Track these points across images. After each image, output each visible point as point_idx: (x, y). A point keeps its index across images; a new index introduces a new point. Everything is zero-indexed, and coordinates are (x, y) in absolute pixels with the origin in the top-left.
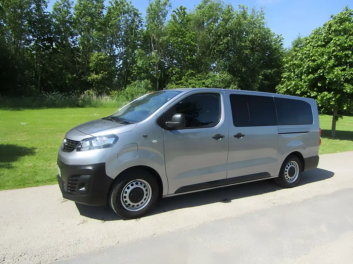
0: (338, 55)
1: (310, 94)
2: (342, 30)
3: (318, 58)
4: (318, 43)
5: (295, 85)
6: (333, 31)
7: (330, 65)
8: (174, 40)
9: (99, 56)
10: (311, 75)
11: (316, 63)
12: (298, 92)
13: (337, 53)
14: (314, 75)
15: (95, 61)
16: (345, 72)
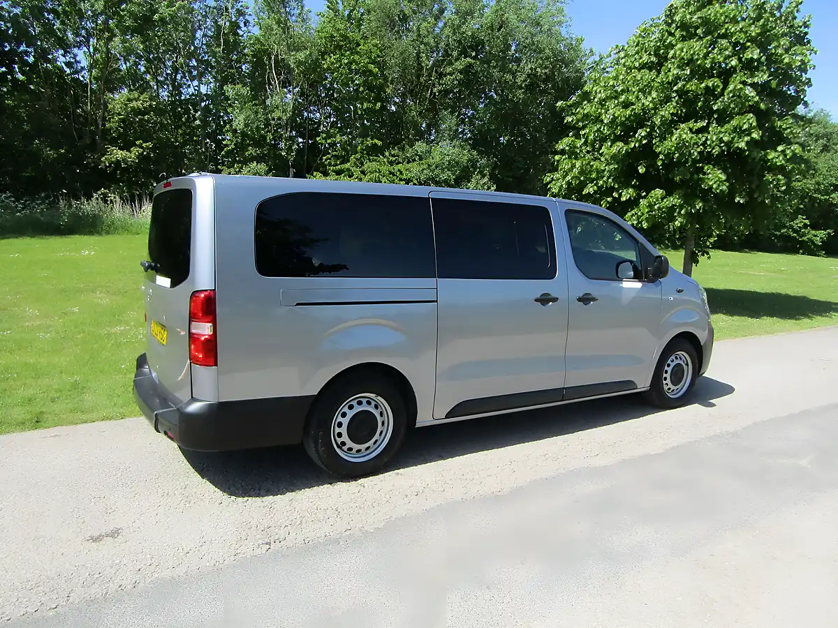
0: (688, 92)
1: (620, 195)
2: (701, 24)
3: (637, 97)
4: (641, 58)
5: (582, 172)
6: (679, 27)
7: (663, 116)
8: (332, 63)
9: (130, 100)
10: (620, 144)
11: (632, 111)
12: (590, 189)
13: (684, 86)
14: (626, 143)
15: (119, 114)
16: (706, 135)
